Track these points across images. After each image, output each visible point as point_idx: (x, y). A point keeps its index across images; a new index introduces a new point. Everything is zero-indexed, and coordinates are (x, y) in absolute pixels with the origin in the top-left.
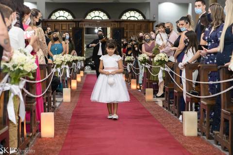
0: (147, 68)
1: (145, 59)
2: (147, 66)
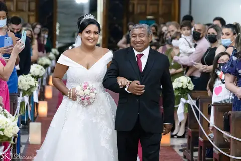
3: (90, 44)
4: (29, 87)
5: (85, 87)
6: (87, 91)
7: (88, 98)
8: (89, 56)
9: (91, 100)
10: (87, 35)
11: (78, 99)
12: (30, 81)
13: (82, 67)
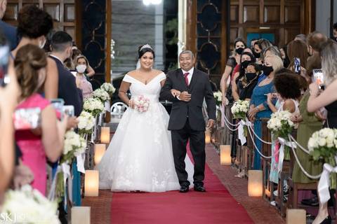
0: (290, 148)
1: (285, 125)
2: (290, 144)
3: (146, 67)
4: (70, 149)
5: (141, 98)
6: (142, 102)
7: (143, 107)
8: (146, 75)
9: (145, 109)
10: (144, 60)
11: (136, 107)
12: (73, 138)
13: (140, 82)
